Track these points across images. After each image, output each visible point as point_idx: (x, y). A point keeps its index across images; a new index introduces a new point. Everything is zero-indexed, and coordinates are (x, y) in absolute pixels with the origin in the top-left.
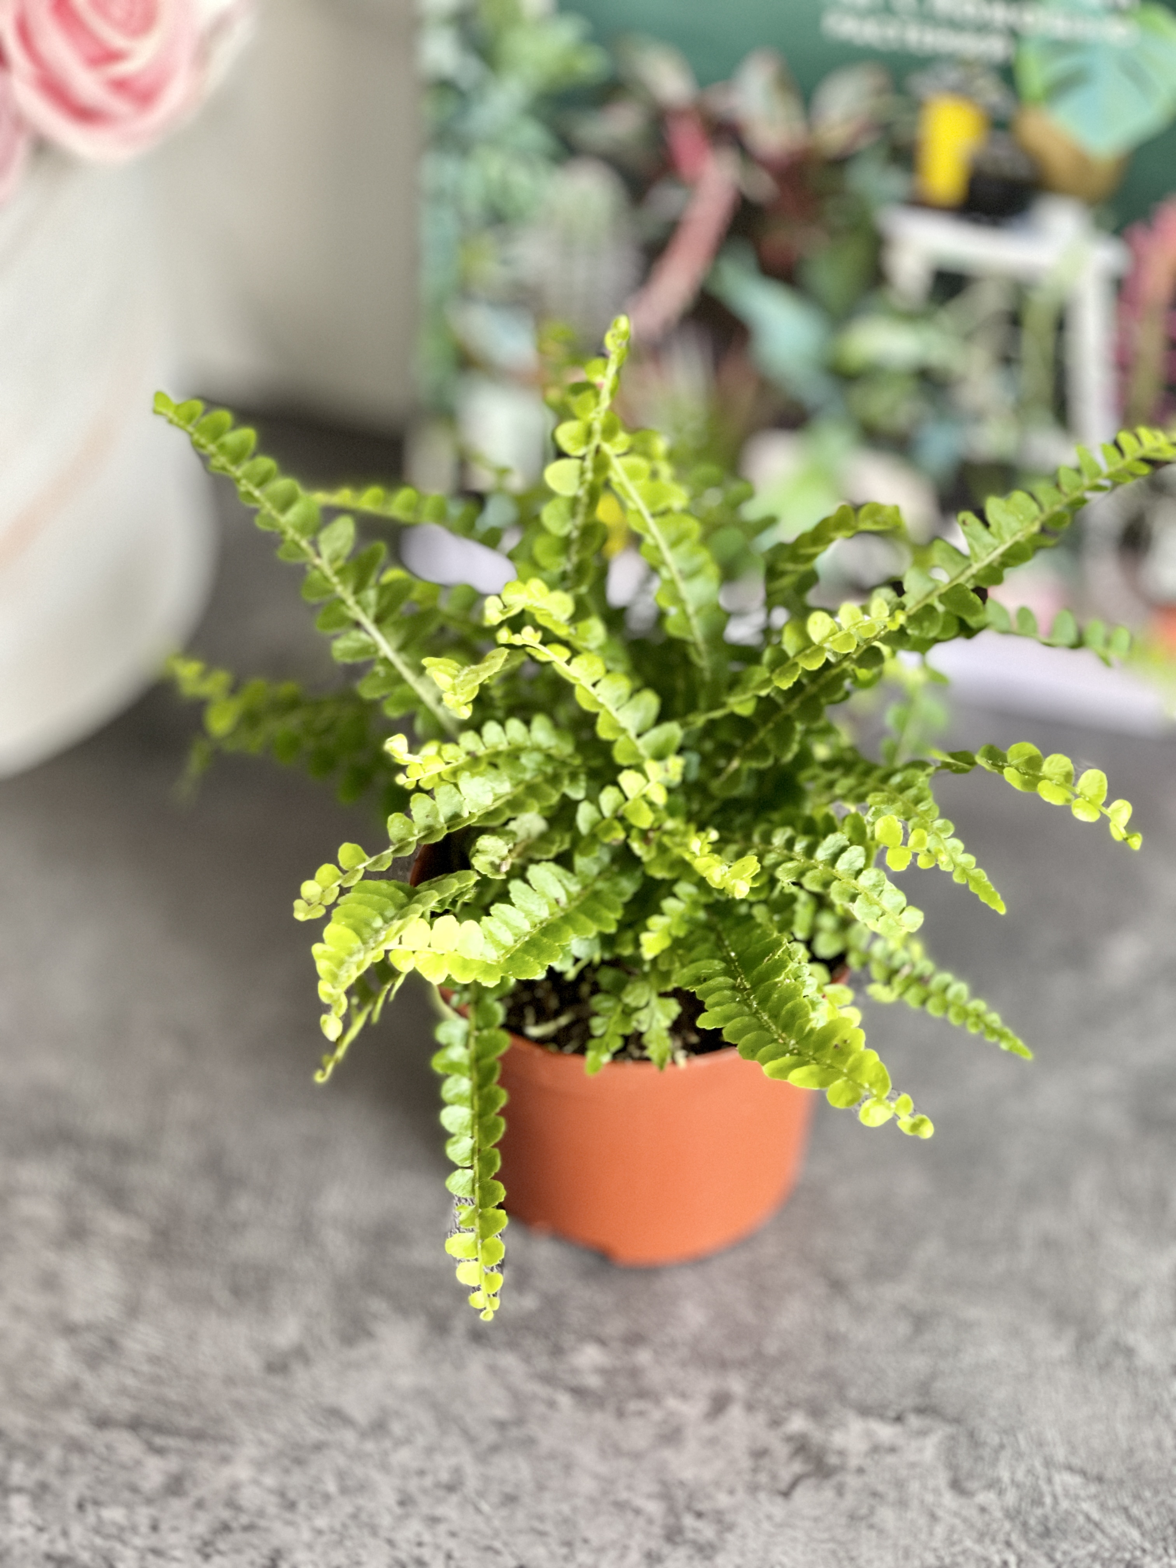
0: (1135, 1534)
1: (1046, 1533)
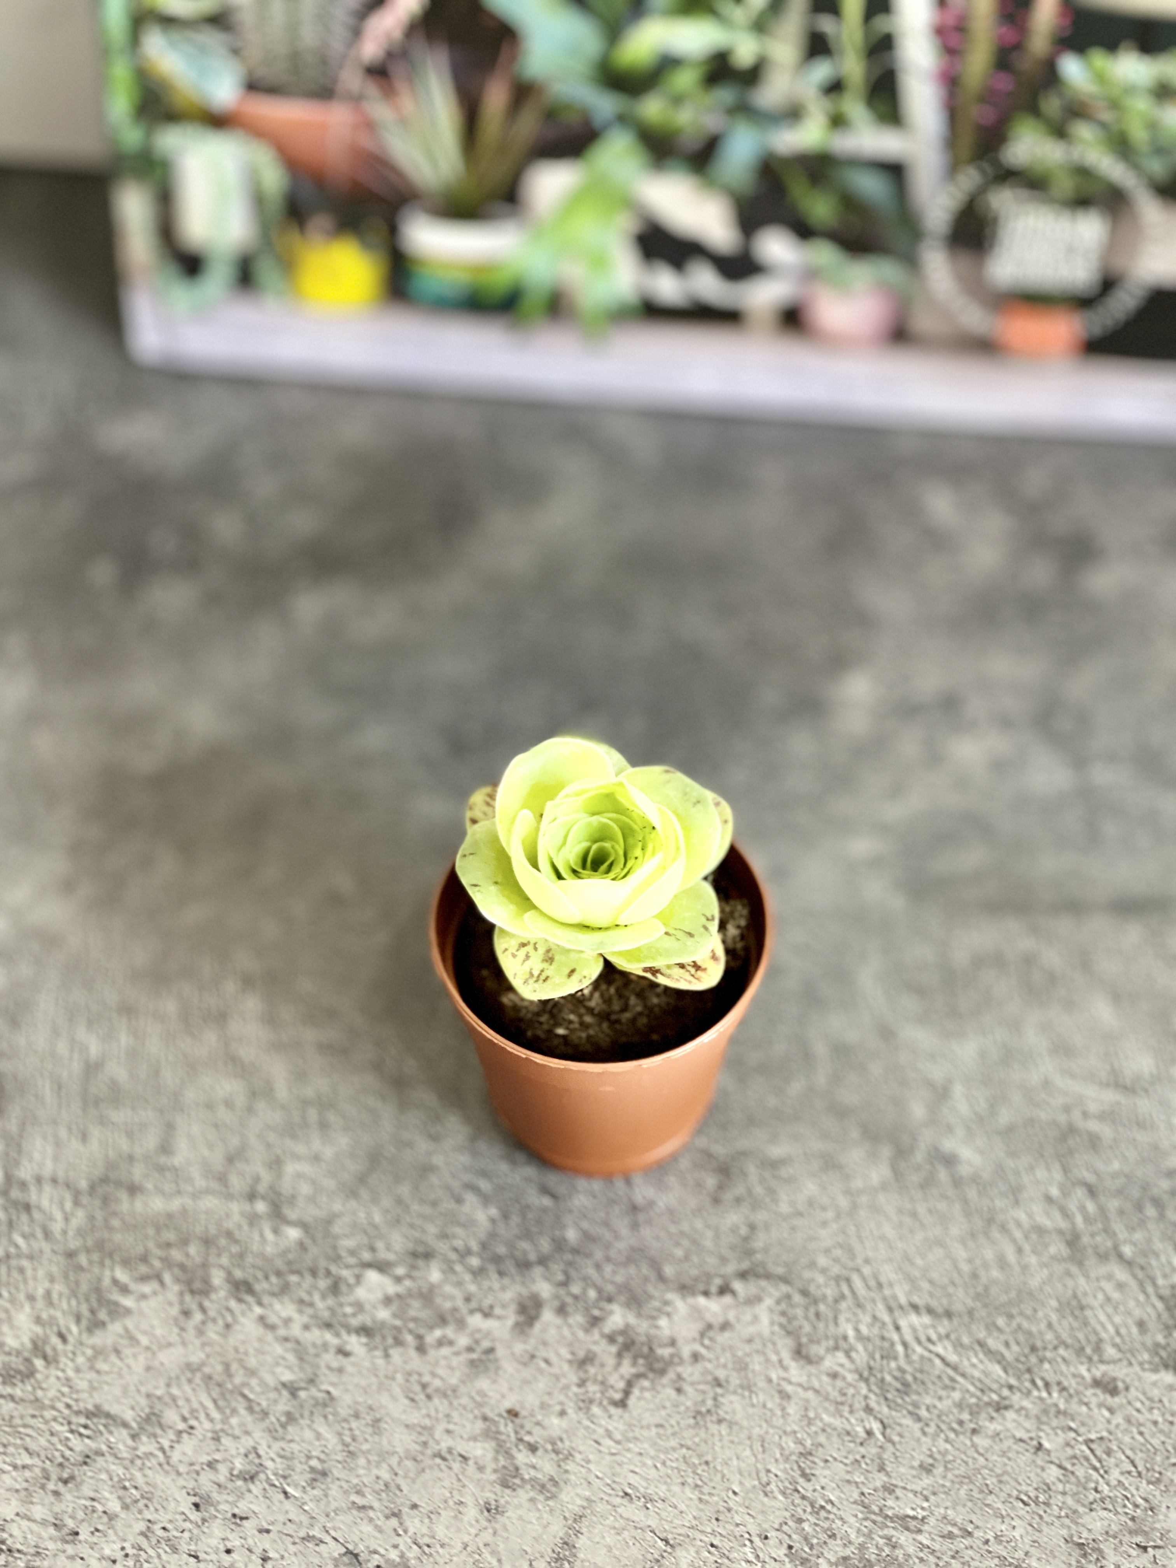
0: (997, 1370)
1: (905, 1388)
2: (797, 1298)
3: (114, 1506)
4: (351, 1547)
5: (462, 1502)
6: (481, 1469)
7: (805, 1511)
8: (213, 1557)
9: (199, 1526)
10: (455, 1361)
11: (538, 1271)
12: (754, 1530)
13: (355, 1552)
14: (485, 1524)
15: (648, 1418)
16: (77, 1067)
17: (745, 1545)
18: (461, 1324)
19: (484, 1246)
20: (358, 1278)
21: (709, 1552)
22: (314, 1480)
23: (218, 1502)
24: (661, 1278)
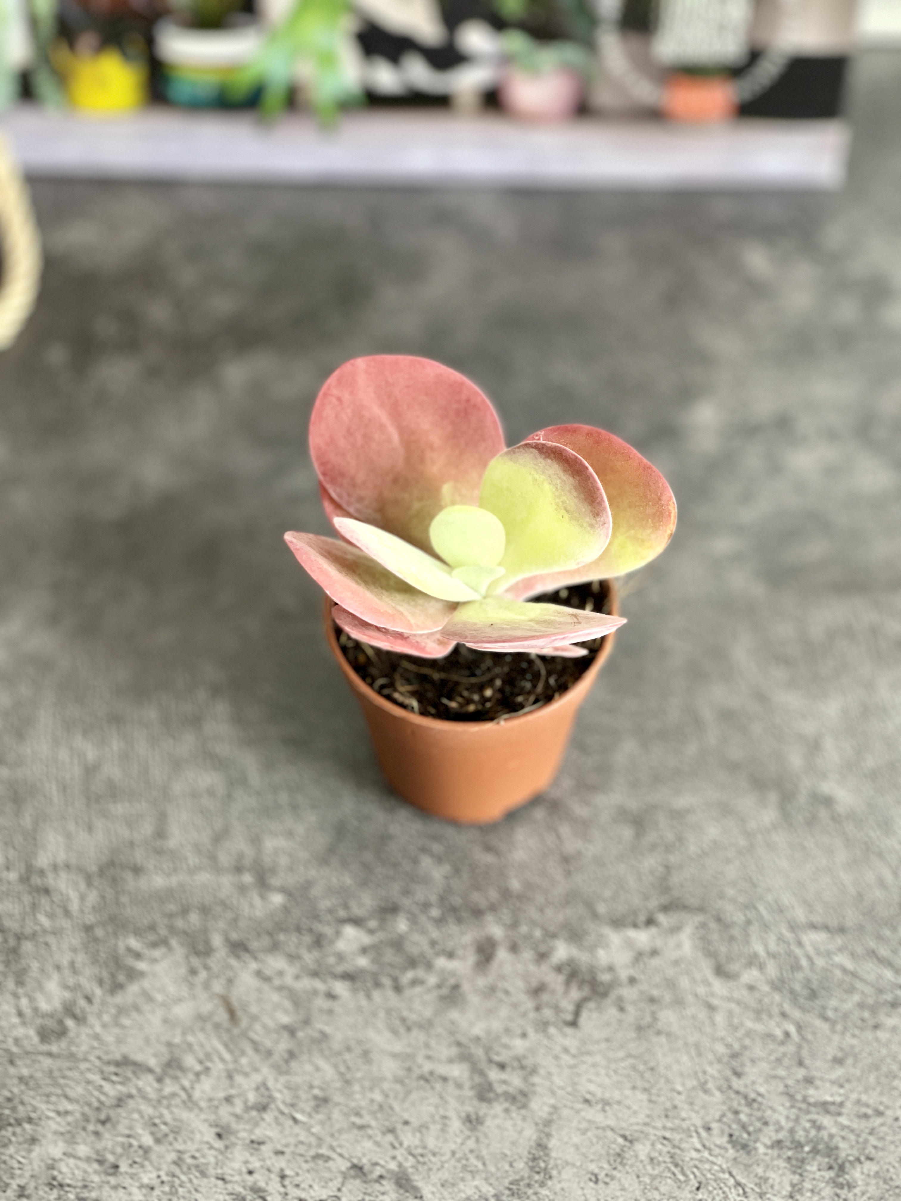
2: (713, 925)
3: (147, 1140)
4: (355, 1161)
5: (445, 1117)
6: (459, 1086)
7: (739, 1104)
8: (237, 1178)
9: (221, 1153)
10: (428, 997)
11: (489, 918)
12: (699, 1123)
13: (360, 1165)
14: (468, 1133)
15: (597, 1035)
16: (77, 771)
17: (691, 1136)
18: (429, 966)
19: (442, 899)
20: (338, 933)
21: (663, 1144)
22: (318, 1106)
23: (237, 1132)
24: (595, 916)
